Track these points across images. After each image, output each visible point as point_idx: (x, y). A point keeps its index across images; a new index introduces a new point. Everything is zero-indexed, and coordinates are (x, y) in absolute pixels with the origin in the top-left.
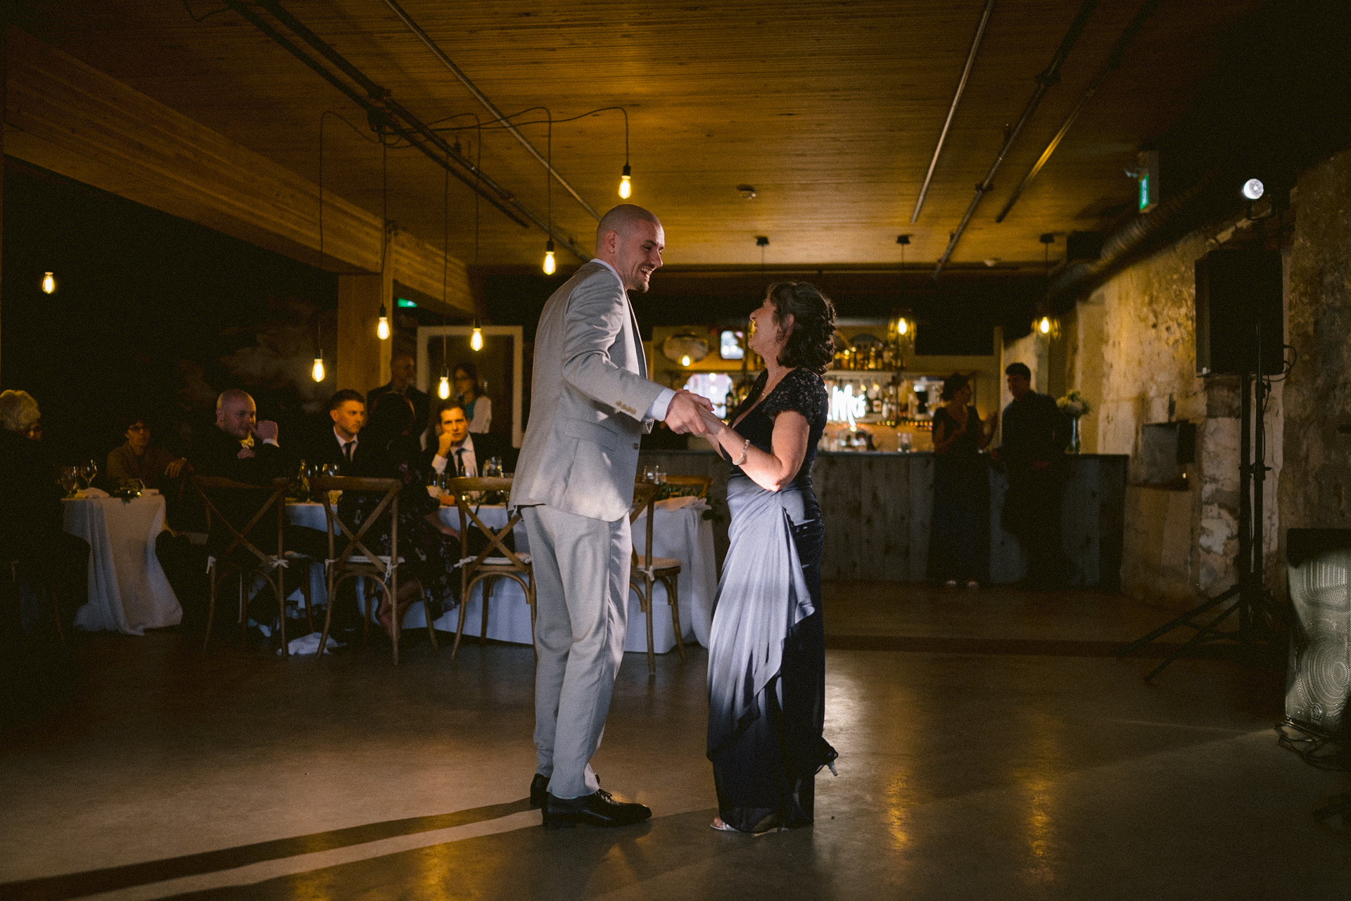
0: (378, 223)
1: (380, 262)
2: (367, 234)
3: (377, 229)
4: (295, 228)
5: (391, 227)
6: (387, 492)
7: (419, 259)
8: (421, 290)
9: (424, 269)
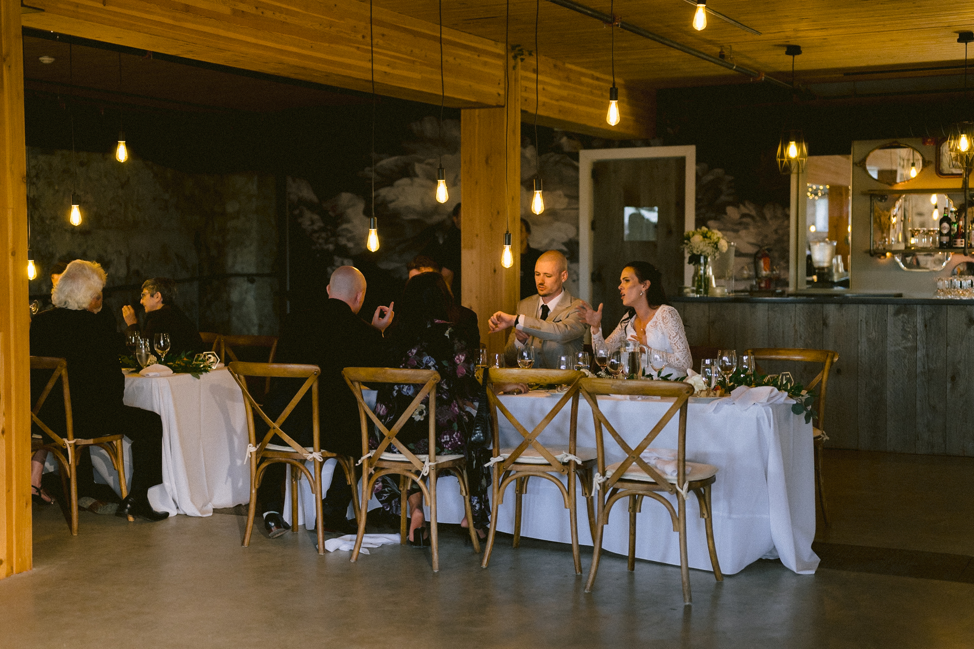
0: (500, 49)
1: (502, 92)
2: (485, 64)
3: (498, 56)
4: (388, 70)
5: (516, 51)
6: (424, 385)
7: (557, 82)
8: (561, 117)
9: (564, 93)
